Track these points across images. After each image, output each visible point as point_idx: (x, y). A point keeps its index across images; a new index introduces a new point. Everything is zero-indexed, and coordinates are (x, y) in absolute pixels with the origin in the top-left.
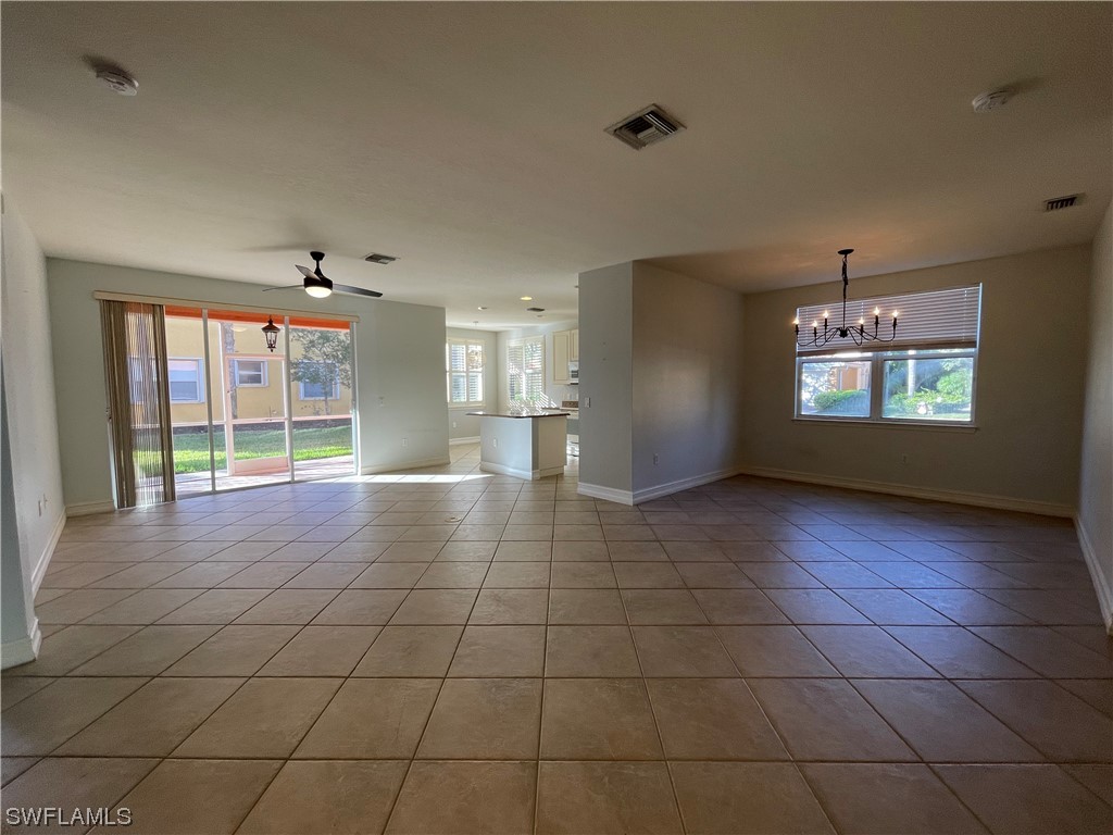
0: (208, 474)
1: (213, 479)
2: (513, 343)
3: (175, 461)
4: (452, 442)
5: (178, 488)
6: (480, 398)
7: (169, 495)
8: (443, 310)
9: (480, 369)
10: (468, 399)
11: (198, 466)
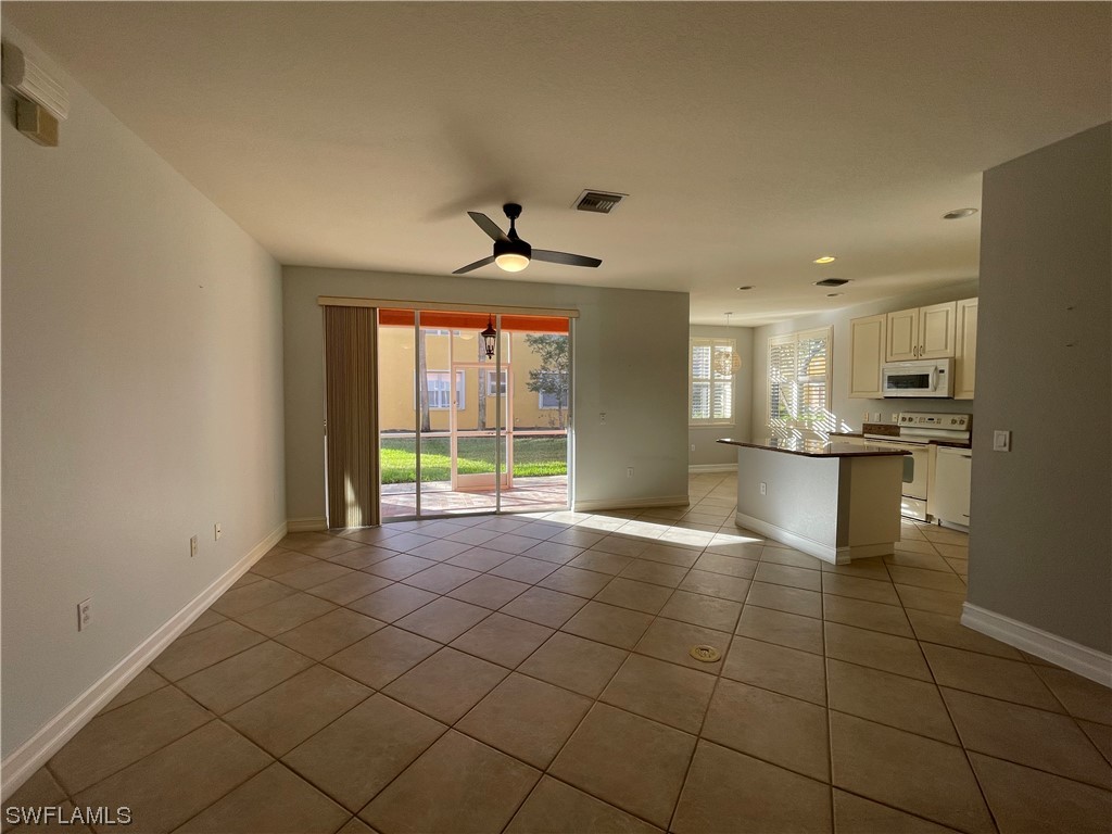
2: (778, 340)
4: (692, 469)
6: (728, 415)
8: (687, 295)
9: (729, 377)
10: (712, 414)
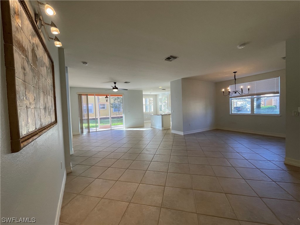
0: (95, 128)
1: (96, 129)
2: (160, 97)
3: (90, 125)
4: (145, 122)
5: (90, 131)
7: (89, 132)
8: (142, 91)
9: (152, 104)
10: (149, 111)
11: (93, 127)
